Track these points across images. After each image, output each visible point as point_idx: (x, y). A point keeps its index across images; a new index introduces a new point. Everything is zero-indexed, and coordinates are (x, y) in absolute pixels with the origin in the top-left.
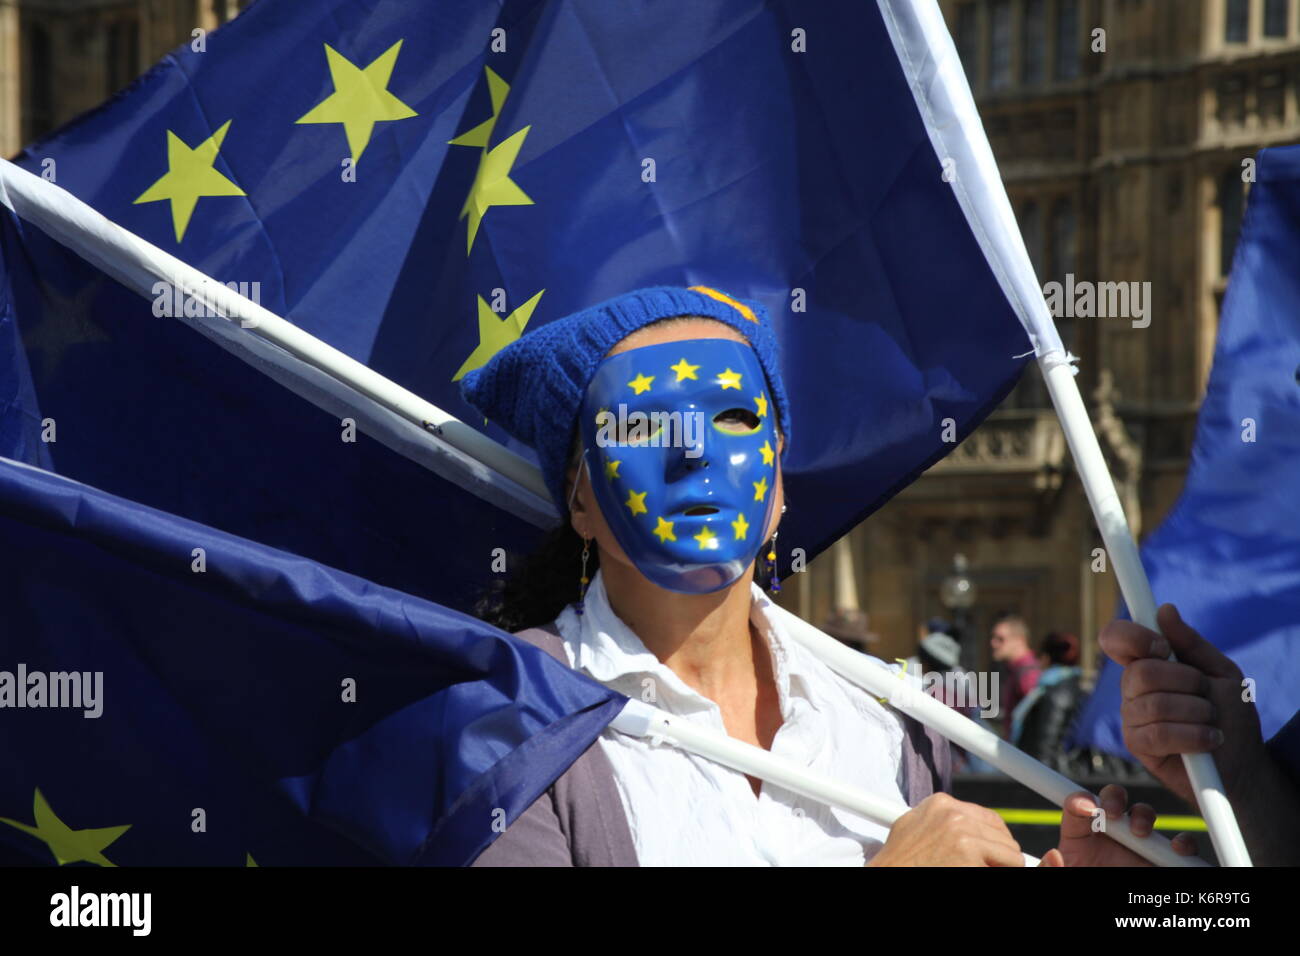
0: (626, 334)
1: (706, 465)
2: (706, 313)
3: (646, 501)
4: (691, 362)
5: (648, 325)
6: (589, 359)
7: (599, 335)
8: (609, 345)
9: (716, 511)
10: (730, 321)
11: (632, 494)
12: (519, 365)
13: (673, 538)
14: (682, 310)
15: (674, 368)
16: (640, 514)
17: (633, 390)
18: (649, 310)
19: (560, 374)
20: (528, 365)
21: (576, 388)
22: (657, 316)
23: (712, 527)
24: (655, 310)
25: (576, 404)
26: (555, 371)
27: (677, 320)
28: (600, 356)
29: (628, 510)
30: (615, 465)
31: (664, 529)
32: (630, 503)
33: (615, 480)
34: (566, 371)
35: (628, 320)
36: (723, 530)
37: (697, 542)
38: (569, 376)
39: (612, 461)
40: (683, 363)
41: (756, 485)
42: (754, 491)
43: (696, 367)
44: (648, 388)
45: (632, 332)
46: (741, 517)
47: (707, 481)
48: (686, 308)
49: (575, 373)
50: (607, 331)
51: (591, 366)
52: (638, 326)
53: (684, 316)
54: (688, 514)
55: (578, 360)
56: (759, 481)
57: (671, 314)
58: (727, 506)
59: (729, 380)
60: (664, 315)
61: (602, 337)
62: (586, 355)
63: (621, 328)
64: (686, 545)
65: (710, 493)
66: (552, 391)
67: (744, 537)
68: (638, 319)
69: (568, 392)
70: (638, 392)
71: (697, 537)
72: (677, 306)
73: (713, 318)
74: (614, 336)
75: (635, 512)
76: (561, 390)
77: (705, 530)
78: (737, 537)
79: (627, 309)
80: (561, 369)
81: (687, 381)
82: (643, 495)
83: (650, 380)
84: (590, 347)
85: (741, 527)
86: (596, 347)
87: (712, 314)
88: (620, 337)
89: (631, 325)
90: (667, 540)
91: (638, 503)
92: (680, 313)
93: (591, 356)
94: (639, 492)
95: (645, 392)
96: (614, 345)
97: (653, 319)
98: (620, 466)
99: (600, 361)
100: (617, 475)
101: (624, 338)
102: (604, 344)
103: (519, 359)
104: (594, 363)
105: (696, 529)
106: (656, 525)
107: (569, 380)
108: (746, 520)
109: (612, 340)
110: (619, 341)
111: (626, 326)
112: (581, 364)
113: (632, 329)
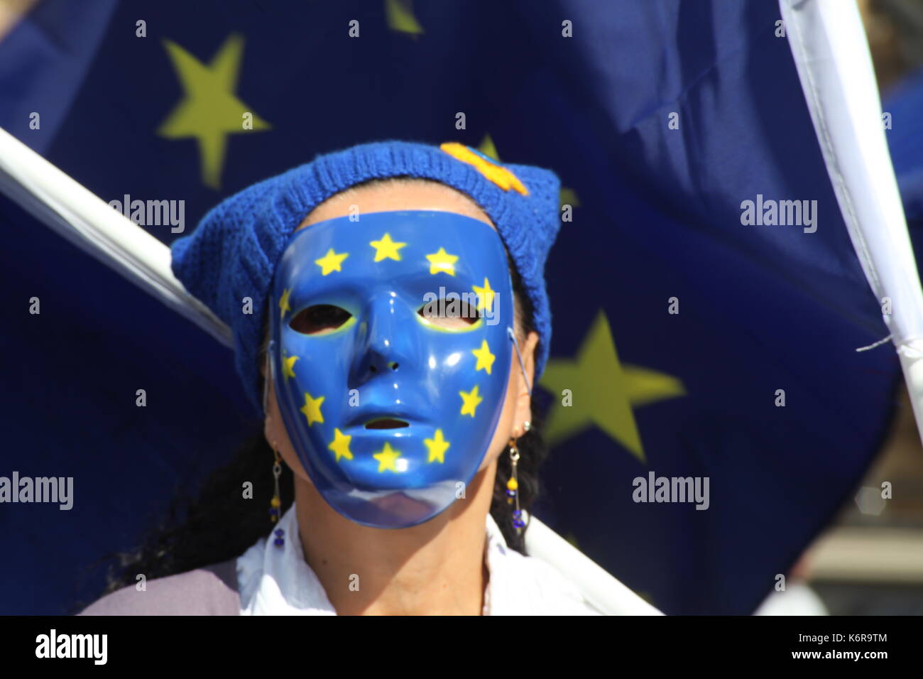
0: (327, 195)
1: (395, 366)
2: (429, 174)
3: (323, 408)
4: (396, 238)
5: (356, 185)
6: (283, 225)
7: (297, 196)
8: (306, 209)
9: (406, 425)
10: (462, 187)
11: (308, 398)
12: (221, 232)
13: (349, 456)
14: (399, 169)
15: (374, 244)
16: (315, 424)
17: (320, 269)
18: (359, 167)
19: (252, 243)
20: (229, 232)
21: (266, 260)
22: (366, 175)
23: (397, 445)
24: (365, 168)
25: (266, 282)
26: (249, 240)
27: (393, 181)
28: (294, 222)
29: (304, 418)
30: (291, 361)
31: (341, 444)
32: (305, 410)
33: (291, 380)
34: (259, 240)
35: (332, 179)
36: (412, 449)
37: (377, 463)
38: (262, 246)
39: (289, 356)
40: (387, 238)
41: (463, 395)
42: (460, 402)
43: (401, 245)
44: (338, 269)
45: (333, 194)
46: (439, 434)
47: (396, 386)
48: (405, 168)
49: (267, 241)
50: (306, 192)
51: (283, 235)
52: (342, 186)
53: (401, 177)
54: (369, 427)
55: (272, 226)
56: (469, 390)
57: (385, 173)
58: (419, 419)
59: (442, 263)
60: (375, 174)
61: (300, 198)
62: (280, 219)
63: (323, 189)
64: (364, 466)
65: (398, 402)
66: (245, 265)
67: (441, 459)
68: (344, 178)
69: (258, 265)
70: (326, 272)
71: (377, 456)
72: (394, 163)
73: (438, 181)
74: (314, 198)
75: (310, 421)
76: (252, 263)
77: (387, 447)
78: (431, 458)
79: (334, 166)
80: (254, 237)
81: (388, 262)
82: (320, 400)
83: (342, 257)
84: (286, 211)
85: (437, 448)
86: (292, 210)
87: (438, 177)
88: (321, 199)
89: (335, 185)
90: (342, 458)
91: (314, 409)
92: (396, 172)
93: (285, 222)
94: (315, 396)
95: (334, 273)
96: (311, 210)
97: (361, 179)
98: (297, 364)
99: (295, 228)
100: (293, 374)
101: (324, 200)
102: (300, 208)
103: (222, 224)
104: (287, 231)
105: (378, 446)
106: (331, 438)
107: (261, 251)
108: (446, 438)
109: (310, 203)
110: (318, 204)
111: (328, 186)
112: (274, 231)
113: (335, 189)
